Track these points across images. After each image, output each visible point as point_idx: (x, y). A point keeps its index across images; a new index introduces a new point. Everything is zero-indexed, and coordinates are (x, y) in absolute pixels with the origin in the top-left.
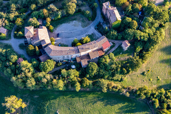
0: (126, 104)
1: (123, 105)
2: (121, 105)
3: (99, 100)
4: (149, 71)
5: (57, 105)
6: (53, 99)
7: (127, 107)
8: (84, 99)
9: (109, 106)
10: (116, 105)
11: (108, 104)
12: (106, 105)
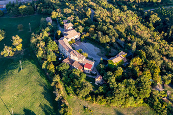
0: (52, 107)
1: (49, 106)
2: (48, 104)
3: (44, 87)
4: (90, 110)
5: (28, 66)
6: (32, 62)
7: (50, 109)
8: (40, 77)
9: (43, 96)
10: (46, 101)
11: (45, 95)
12: (42, 93)
